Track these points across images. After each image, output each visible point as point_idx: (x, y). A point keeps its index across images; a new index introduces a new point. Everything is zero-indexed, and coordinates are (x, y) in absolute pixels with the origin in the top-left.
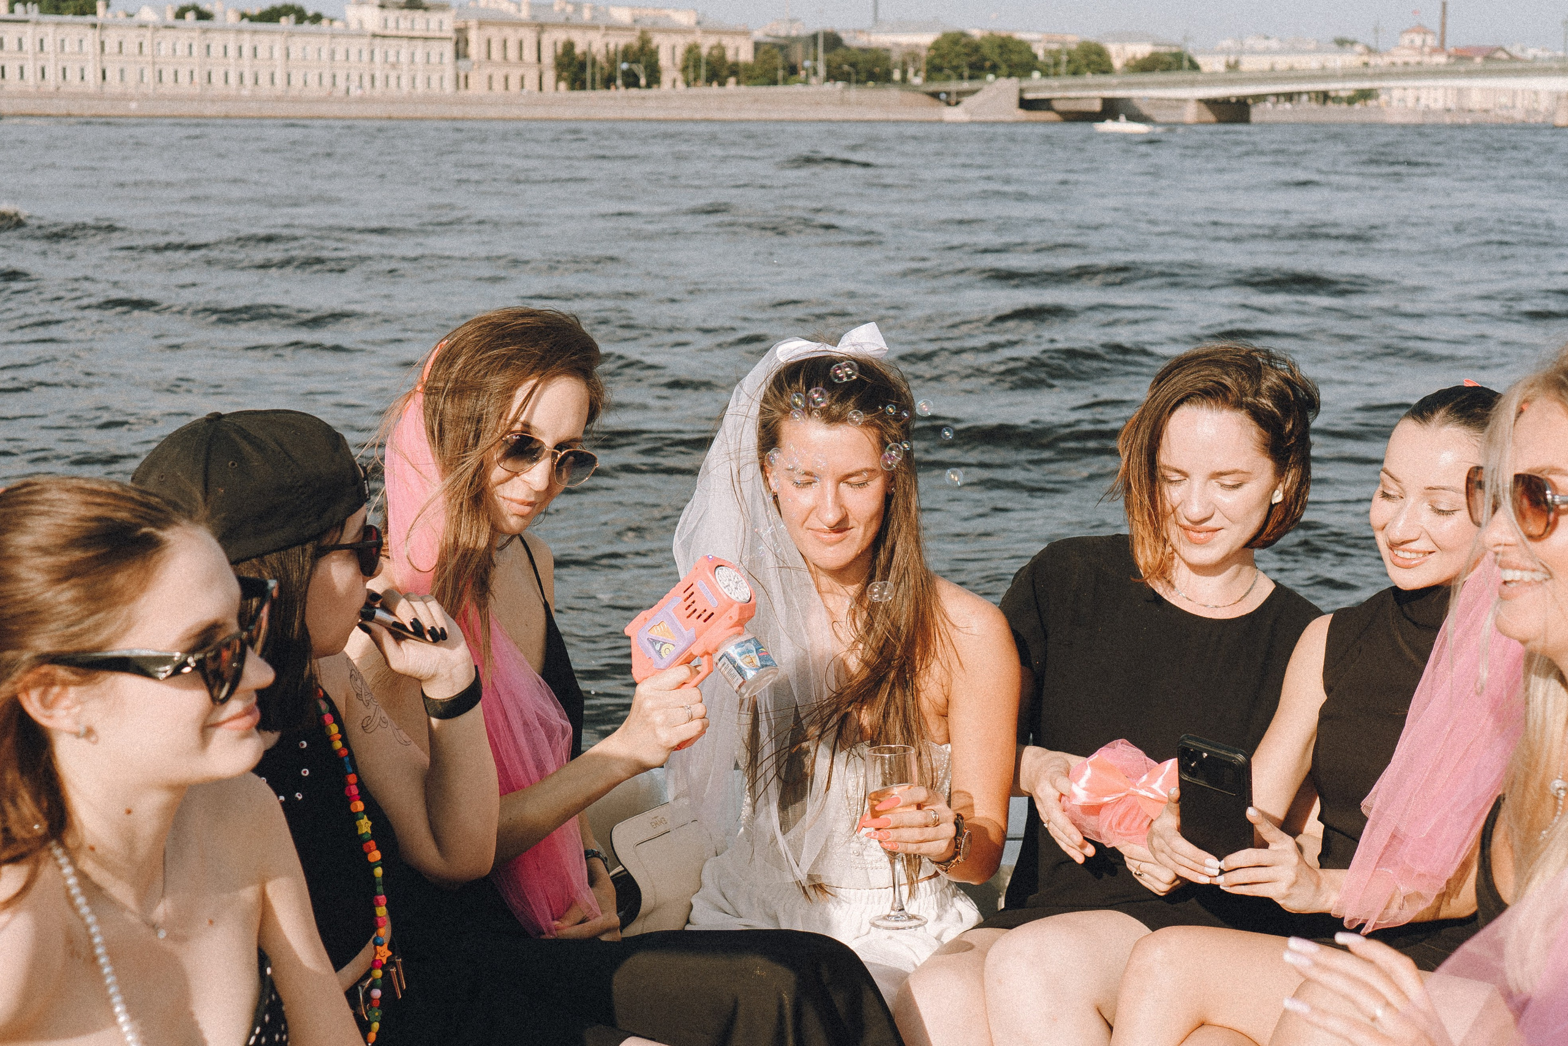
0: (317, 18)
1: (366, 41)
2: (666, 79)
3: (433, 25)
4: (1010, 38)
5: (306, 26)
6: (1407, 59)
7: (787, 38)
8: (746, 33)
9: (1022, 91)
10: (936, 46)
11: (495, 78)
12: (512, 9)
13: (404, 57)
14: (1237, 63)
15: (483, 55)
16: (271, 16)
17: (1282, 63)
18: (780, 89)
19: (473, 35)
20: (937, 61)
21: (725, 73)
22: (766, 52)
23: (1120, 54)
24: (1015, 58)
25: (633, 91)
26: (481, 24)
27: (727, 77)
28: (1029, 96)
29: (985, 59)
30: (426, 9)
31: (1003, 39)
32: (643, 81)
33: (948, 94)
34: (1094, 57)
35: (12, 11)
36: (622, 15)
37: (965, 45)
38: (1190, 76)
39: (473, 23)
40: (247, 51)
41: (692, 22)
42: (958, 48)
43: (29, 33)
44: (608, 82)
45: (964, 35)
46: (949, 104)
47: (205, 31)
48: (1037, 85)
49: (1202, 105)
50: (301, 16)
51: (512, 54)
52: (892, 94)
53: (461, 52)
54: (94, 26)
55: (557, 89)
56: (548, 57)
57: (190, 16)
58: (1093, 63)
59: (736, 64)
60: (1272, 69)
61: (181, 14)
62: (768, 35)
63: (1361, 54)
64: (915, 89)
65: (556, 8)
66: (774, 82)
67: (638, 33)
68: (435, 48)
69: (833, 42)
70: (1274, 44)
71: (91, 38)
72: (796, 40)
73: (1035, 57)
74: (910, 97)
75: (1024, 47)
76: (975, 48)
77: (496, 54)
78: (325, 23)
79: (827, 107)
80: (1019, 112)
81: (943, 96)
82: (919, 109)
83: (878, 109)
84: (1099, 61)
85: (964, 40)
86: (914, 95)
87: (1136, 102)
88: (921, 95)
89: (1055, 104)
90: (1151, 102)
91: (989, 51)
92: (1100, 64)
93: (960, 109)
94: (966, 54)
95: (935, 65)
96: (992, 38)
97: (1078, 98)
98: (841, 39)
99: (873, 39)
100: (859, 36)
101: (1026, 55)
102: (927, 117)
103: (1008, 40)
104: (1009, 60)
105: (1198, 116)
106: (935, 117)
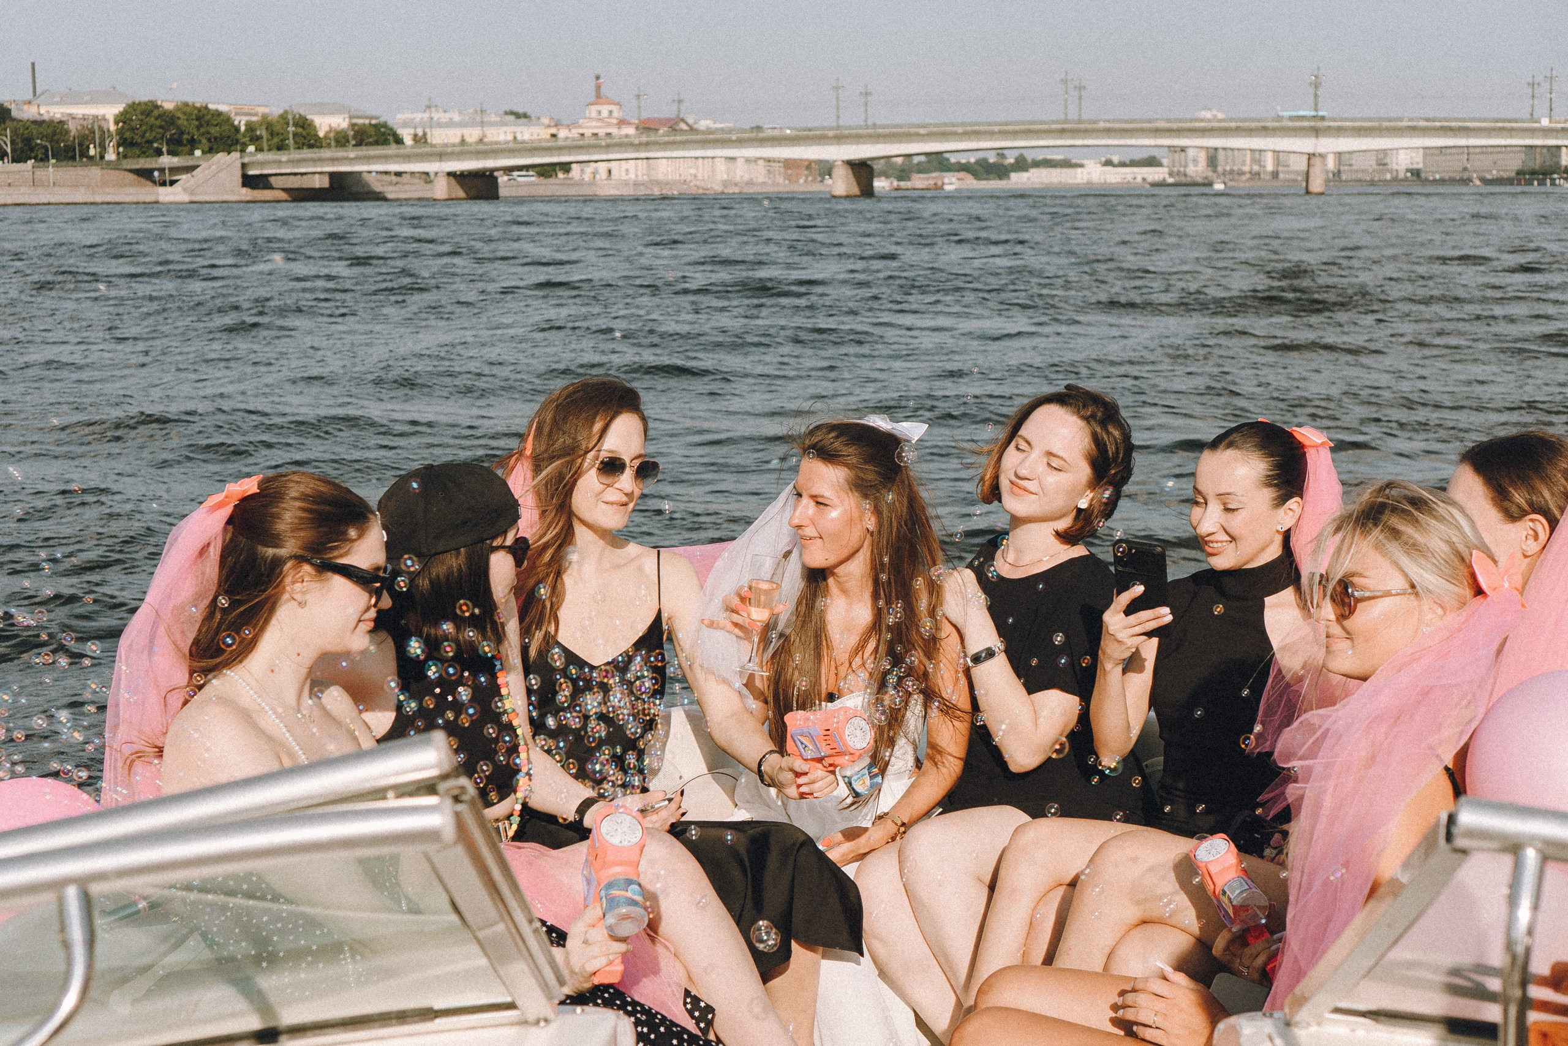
4: (206, 108)
6: (595, 131)
9: (244, 166)
10: (123, 118)
14: (425, 134)
17: (472, 135)
20: (128, 135)
23: (325, 124)
24: (214, 131)
28: (251, 172)
29: (182, 133)
31: (199, 110)
33: (162, 170)
37: (157, 119)
38: (392, 149)
42: (152, 120)
45: (157, 107)
46: (163, 184)
48: (258, 161)
49: (452, 180)
52: (95, 172)
58: (299, 135)
60: (463, 141)
63: (549, 126)
70: (457, 118)
73: (237, 129)
74: (113, 175)
75: (222, 119)
76: (169, 119)
79: (23, 190)
80: (244, 190)
81: (156, 174)
82: (131, 190)
83: (82, 190)
84: (304, 133)
85: (156, 113)
86: (117, 173)
87: (365, 175)
88: (123, 173)
89: (272, 180)
90: (380, 177)
91: (186, 123)
92: (305, 137)
93: (177, 188)
94: (161, 127)
95: (126, 139)
96: (188, 110)
97: (302, 174)
98: (9, 111)
99: (43, 111)
100: (26, 107)
101: (226, 127)
102: (141, 198)
103: (204, 111)
104: (208, 133)
105: (448, 192)
106: (150, 198)
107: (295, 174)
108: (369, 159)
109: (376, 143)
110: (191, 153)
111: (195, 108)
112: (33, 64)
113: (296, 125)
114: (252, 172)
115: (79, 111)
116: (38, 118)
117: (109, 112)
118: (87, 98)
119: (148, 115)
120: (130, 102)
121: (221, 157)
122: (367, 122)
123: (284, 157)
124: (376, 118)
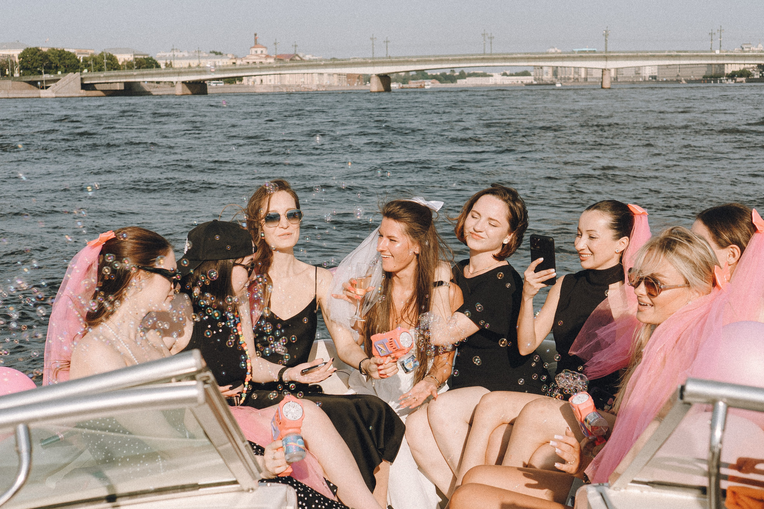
4: (63, 50)
6: (254, 61)
9: (82, 79)
10: (22, 56)
14: (171, 63)
17: (194, 63)
20: (25, 64)
23: (122, 58)
24: (67, 62)
29: (52, 63)
31: (60, 51)
33: (42, 82)
37: (39, 56)
38: (154, 71)
42: (37, 57)
45: (39, 50)
46: (42, 88)
48: (89, 77)
49: (185, 86)
52: (9, 83)
58: (109, 64)
60: (190, 66)
63: (232, 59)
70: (186, 55)
73: (79, 61)
74: (16, 84)
75: (72, 56)
76: (45, 56)
80: (82, 91)
81: (39, 83)
82: (26, 91)
83: (3, 91)
84: (112, 63)
85: (38, 53)
86: (20, 83)
87: (142, 84)
88: (23, 83)
89: (96, 86)
90: (149, 84)
91: (53, 58)
92: (112, 65)
93: (49, 90)
94: (41, 60)
95: (24, 66)
96: (54, 52)
97: (111, 83)
101: (73, 60)
102: (31, 95)
103: (62, 52)
104: (64, 63)
105: (183, 91)
106: (36, 95)
107: (108, 83)
108: (143, 75)
109: (147, 67)
110: (56, 73)
111: (58, 51)
113: (107, 59)
114: (86, 82)
117: (16, 53)
118: (4, 46)
119: (35, 55)
120: (26, 48)
121: (71, 75)
122: (142, 57)
123: (102, 74)
124: (147, 55)
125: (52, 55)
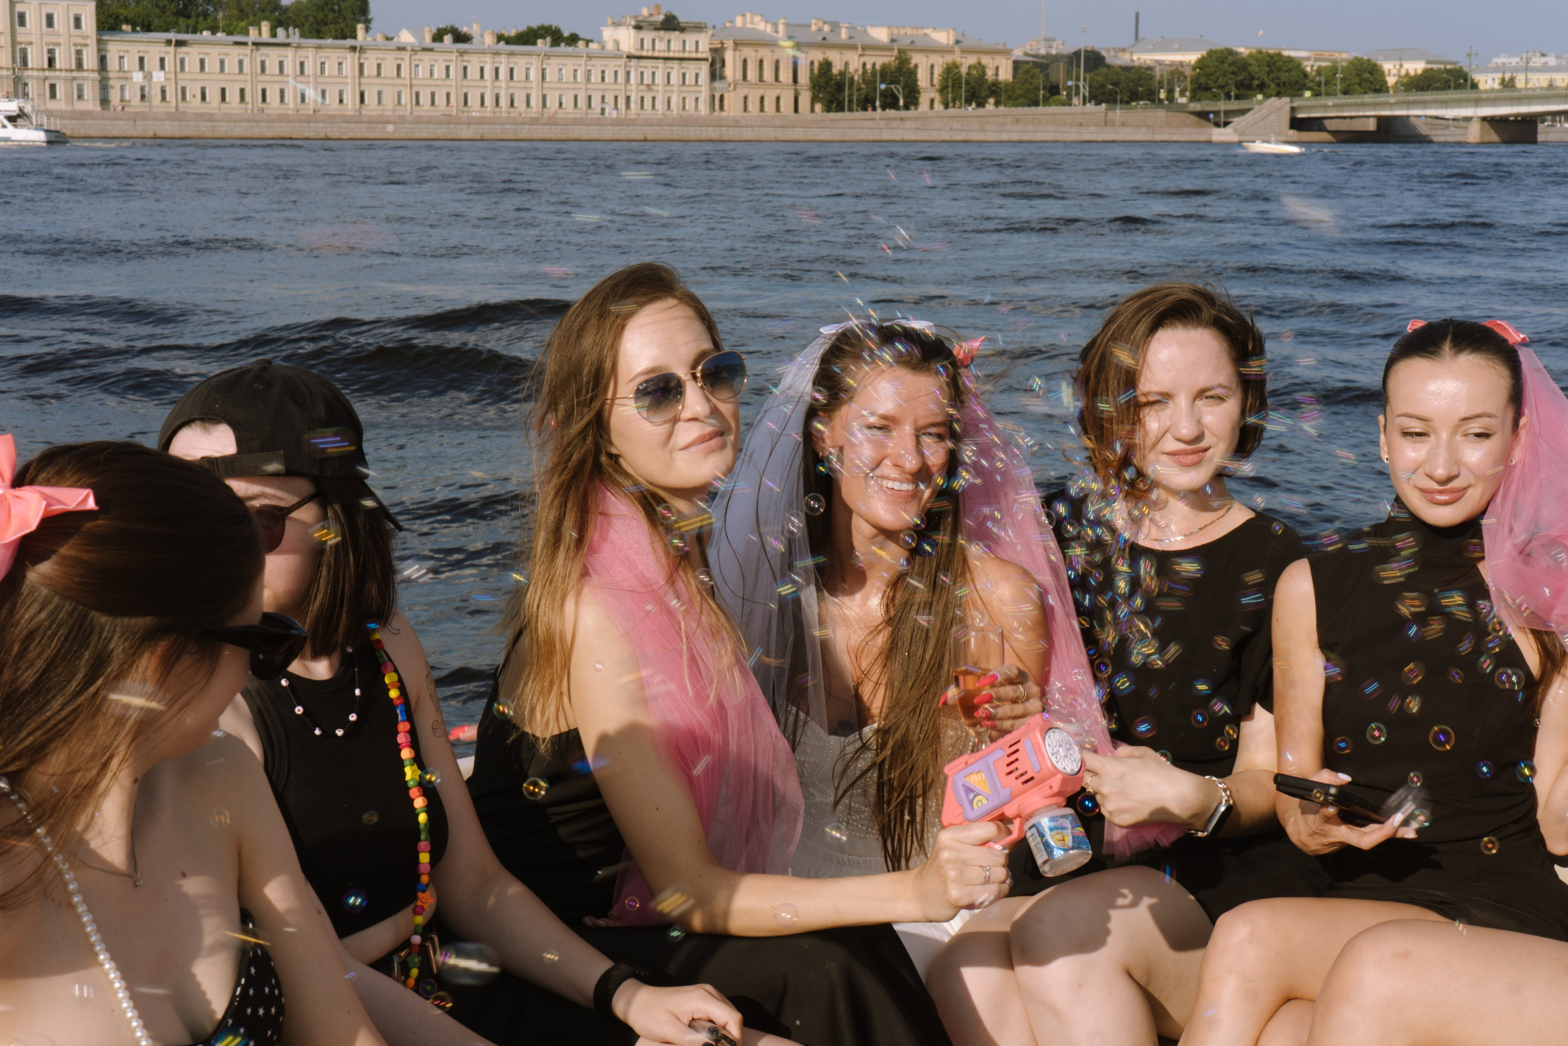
0: (573, 39)
1: (622, 62)
2: (924, 100)
3: (690, 46)
4: (1279, 55)
5: (563, 48)
7: (1047, 56)
8: (1005, 52)
9: (1293, 109)
10: (1201, 64)
11: (750, 99)
12: (769, 29)
13: (660, 78)
15: (739, 75)
16: (528, 37)
18: (1041, 109)
19: (729, 56)
20: (1203, 80)
21: (984, 93)
22: (1027, 72)
23: (1392, 71)
24: (1284, 76)
25: (891, 113)
26: (737, 45)
27: (987, 97)
28: (1300, 115)
29: (1253, 78)
30: (682, 30)
31: (1272, 57)
32: (901, 103)
33: (1217, 113)
34: (1366, 75)
35: (274, 35)
36: (880, 34)
37: (1231, 65)
39: (729, 44)
40: (503, 74)
41: (951, 42)
42: (1224, 66)
43: (290, 57)
44: (866, 103)
45: (1230, 52)
46: (1217, 125)
47: (462, 53)
48: (1309, 105)
49: (1486, 125)
50: (556, 37)
51: (768, 75)
52: (1160, 115)
53: (716, 73)
54: (353, 49)
55: (812, 110)
56: (804, 78)
57: (448, 39)
58: (1365, 80)
59: (996, 84)
61: (438, 37)
62: (1026, 54)
64: (1181, 108)
65: (813, 28)
66: (1036, 103)
67: (896, 53)
68: (691, 69)
69: (1094, 60)
70: (1551, 61)
71: (350, 61)
72: (1057, 58)
74: (1176, 117)
75: (1293, 65)
76: (1242, 66)
77: (752, 74)
78: (581, 44)
79: (1092, 129)
80: (1291, 132)
81: (1211, 116)
82: (1187, 130)
83: (1144, 129)
84: (1372, 79)
85: (1231, 58)
86: (1181, 115)
87: (1413, 120)
88: (1188, 115)
89: (1327, 123)
90: (1429, 120)
91: (1256, 69)
92: (1372, 83)
93: (1229, 130)
94: (1233, 73)
95: (1200, 85)
96: (1260, 56)
97: (1351, 118)
98: (1103, 58)
99: (1135, 58)
100: (1120, 54)
101: (1294, 73)
102: (1194, 138)
103: (1276, 58)
104: (1278, 78)
105: (1482, 135)
106: (1203, 138)
107: (1344, 118)
109: (1443, 89)
111: (1267, 54)
112: (1137, 15)
114: (1302, 115)
115: (1168, 57)
116: (1129, 64)
117: (1191, 58)
118: (1177, 46)
119: (1222, 62)
120: (1208, 49)
121: (1274, 101)
122: (1442, 67)
123: (1330, 102)
124: (1455, 63)
125: (1254, 63)
